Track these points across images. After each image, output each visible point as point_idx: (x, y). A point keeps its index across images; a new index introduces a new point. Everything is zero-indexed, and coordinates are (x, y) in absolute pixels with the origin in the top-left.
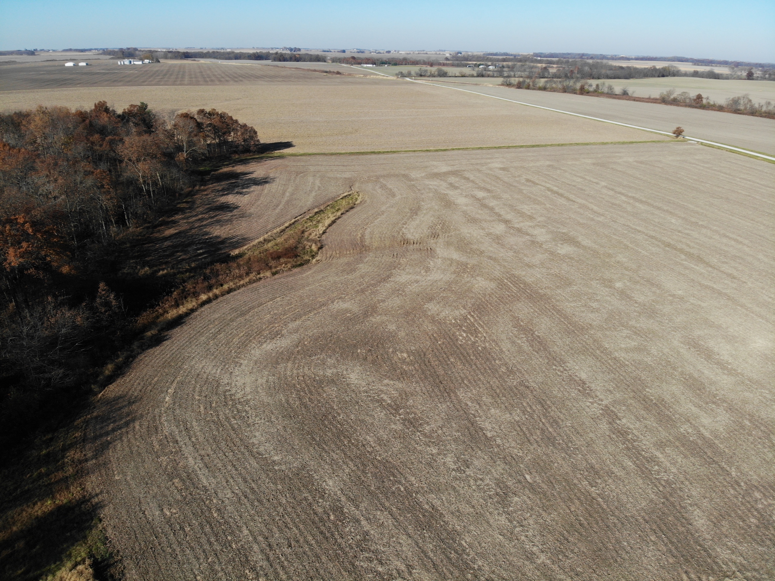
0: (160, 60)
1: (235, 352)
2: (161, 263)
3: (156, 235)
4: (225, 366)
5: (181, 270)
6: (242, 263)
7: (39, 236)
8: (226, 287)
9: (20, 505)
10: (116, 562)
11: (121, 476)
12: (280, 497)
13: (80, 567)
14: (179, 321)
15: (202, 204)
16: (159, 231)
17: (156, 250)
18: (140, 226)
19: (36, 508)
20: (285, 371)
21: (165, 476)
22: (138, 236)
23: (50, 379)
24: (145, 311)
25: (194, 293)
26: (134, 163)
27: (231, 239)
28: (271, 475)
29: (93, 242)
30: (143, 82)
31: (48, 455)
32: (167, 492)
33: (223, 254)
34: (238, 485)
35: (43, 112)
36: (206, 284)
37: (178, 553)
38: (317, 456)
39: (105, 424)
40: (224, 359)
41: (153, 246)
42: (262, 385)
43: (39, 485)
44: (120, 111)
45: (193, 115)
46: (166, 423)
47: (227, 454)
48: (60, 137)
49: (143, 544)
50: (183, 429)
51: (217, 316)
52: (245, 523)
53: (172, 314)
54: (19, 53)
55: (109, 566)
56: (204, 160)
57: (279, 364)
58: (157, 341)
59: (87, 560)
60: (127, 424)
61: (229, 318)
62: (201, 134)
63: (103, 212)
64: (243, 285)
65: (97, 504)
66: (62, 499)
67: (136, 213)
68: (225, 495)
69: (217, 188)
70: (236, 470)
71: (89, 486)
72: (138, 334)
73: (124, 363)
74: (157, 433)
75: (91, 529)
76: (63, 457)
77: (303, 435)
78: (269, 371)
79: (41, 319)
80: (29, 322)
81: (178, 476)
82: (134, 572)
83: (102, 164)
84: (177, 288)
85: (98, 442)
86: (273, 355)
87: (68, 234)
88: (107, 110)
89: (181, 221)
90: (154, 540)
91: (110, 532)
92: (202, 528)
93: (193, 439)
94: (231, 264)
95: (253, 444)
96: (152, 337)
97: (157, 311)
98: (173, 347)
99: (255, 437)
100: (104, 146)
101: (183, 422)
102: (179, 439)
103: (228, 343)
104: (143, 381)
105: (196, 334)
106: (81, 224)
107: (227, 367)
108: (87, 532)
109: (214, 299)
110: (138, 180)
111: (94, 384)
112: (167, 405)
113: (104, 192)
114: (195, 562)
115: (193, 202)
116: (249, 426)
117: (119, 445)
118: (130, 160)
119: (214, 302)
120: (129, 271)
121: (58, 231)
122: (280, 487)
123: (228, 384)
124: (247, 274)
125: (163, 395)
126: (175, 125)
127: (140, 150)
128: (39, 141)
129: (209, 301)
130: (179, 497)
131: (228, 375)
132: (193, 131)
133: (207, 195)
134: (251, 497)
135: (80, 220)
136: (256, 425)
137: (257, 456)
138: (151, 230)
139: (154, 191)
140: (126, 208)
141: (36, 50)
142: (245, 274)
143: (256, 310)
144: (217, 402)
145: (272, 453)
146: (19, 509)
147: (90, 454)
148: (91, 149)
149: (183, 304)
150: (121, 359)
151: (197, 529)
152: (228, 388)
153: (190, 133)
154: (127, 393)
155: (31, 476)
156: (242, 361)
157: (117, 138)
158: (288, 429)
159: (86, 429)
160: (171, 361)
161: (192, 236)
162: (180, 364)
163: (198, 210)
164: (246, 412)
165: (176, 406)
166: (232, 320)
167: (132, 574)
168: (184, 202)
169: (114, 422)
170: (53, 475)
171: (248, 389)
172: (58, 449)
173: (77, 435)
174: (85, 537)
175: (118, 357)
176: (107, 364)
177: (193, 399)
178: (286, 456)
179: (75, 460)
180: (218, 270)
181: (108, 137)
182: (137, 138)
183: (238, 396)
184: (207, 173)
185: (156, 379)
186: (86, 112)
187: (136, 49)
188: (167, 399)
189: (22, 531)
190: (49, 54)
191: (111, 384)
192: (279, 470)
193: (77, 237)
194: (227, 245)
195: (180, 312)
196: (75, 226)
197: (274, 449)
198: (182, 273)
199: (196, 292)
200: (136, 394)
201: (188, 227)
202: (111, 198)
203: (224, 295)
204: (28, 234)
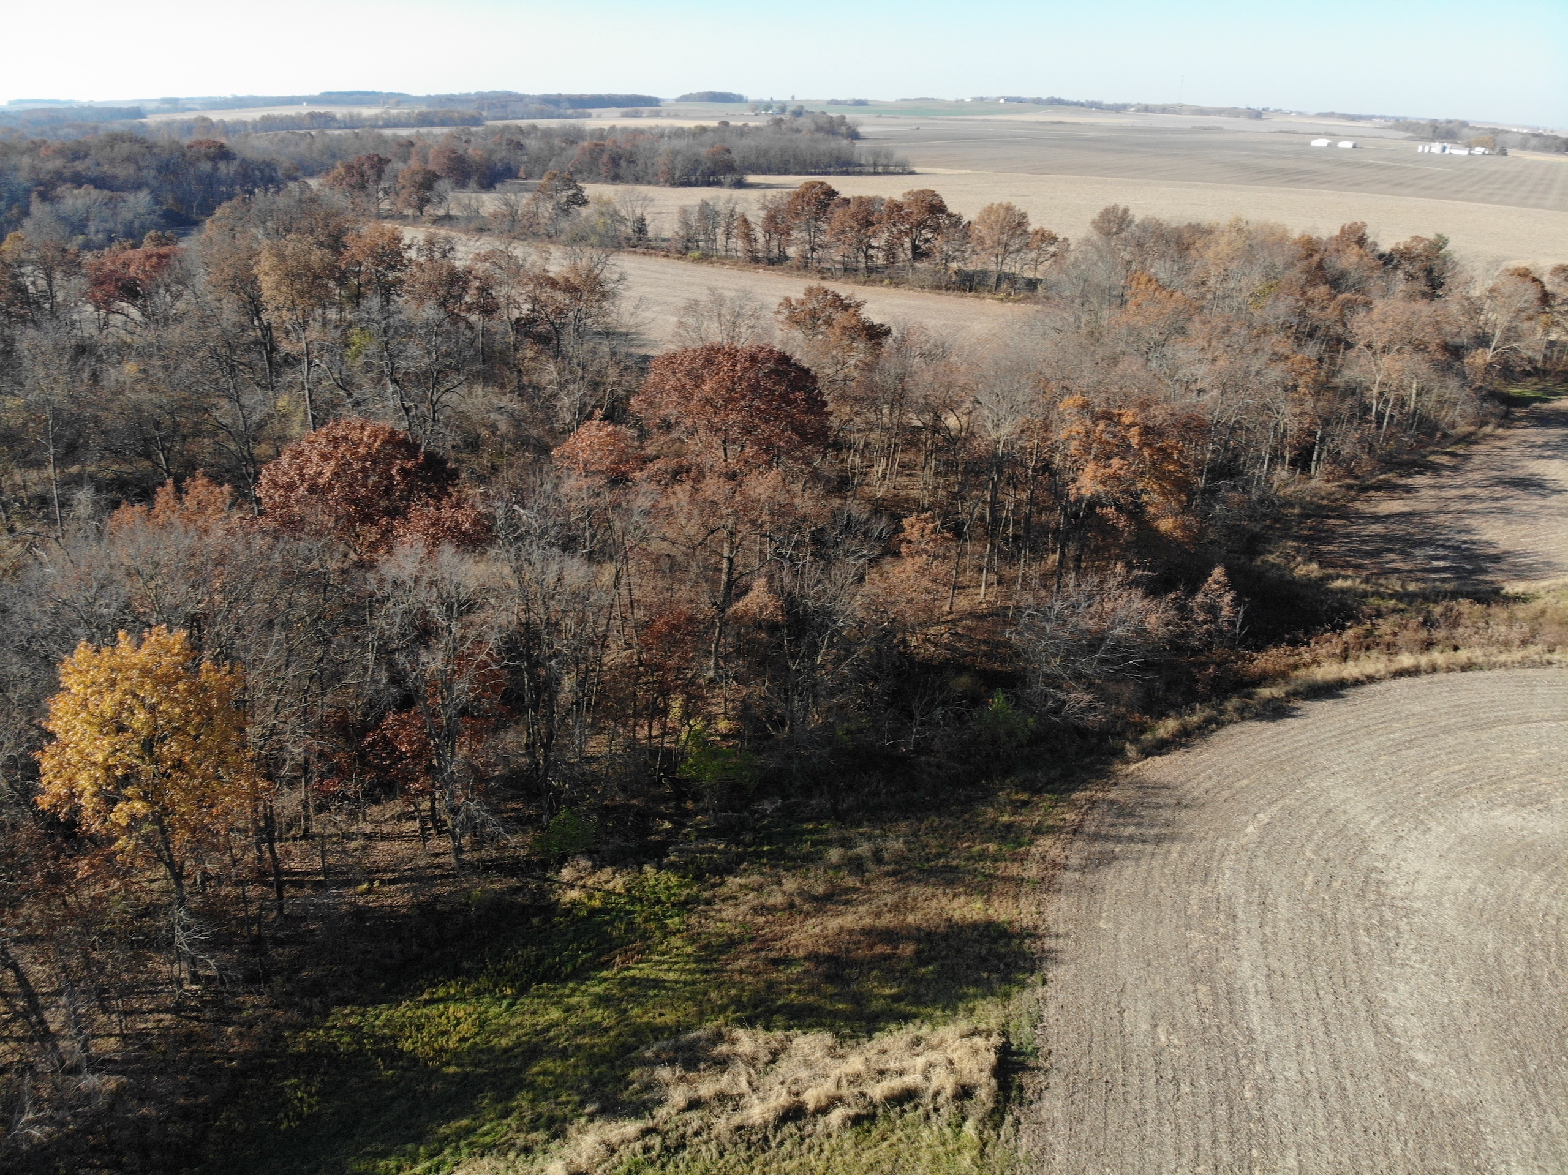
0: (1508, 150)
1: (1427, 799)
2: (1348, 565)
3: (1360, 506)
4: (1392, 817)
5: (1382, 590)
6: (1520, 615)
7: (1146, 454)
8: (1463, 655)
9: (934, 885)
10: (1039, 1069)
11: (1110, 925)
12: (1393, 1137)
13: (979, 1041)
14: (1332, 690)
15: (1484, 466)
16: (1369, 500)
17: (1348, 536)
18: (1334, 480)
19: (956, 903)
20: (1521, 888)
21: (1187, 969)
22: (1323, 498)
23: (1064, 703)
24: (1277, 646)
25: (1389, 646)
26: (1374, 354)
27: (1519, 555)
28: (1394, 1083)
29: (1234, 488)
30: (1457, 192)
31: (1009, 827)
32: (1177, 1000)
33: (1486, 582)
34: (1317, 1063)
35: (1240, 230)
36: (1423, 634)
37: (1149, 1120)
38: (1514, 1103)
39: (1121, 821)
40: (1396, 802)
41: (1344, 526)
42: (1455, 893)
43: (976, 870)
44: (1385, 247)
45: (1542, 275)
46: (1228, 874)
47: (1321, 993)
48: (1256, 279)
49: (1096, 1065)
50: (1256, 900)
51: (1417, 708)
52: (1299, 1145)
53: (1328, 671)
54: (1235, 112)
55: (1024, 1068)
56: (1528, 374)
57: (1513, 867)
58: (1277, 711)
59: (995, 1035)
60: (1159, 840)
61: (1443, 724)
62: (1543, 318)
63: (1275, 436)
64: (1504, 665)
65: (1051, 951)
66: (1002, 911)
67: (1338, 453)
68: (1284, 1069)
69: (1532, 439)
70: (1328, 1034)
71: (1051, 915)
72: (1245, 685)
73: (1199, 728)
74: (1205, 883)
75: (1023, 988)
76: (1031, 842)
77: (1502, 1042)
78: (1485, 872)
79: (1090, 597)
80: (1069, 596)
81: (1211, 982)
82: (1059, 1104)
83: (1311, 343)
84: (1359, 623)
85: (1097, 847)
86: (1509, 841)
87: (1198, 463)
88: (1361, 241)
89: (1424, 491)
90: (1117, 1071)
91: (1050, 1012)
92: (1213, 1104)
93: (1268, 930)
94: (1495, 610)
95: (1385, 1004)
96: (1269, 700)
97: (1299, 654)
98: (1303, 737)
99: (1395, 991)
100: (1329, 311)
101: (1261, 887)
102: (1241, 916)
103: (1418, 774)
104: (1219, 775)
105: (1357, 729)
106: (1227, 449)
107: (1396, 821)
108: (1015, 989)
109: (1427, 672)
110: (1368, 389)
111: (1131, 742)
112: (1245, 840)
113: (1293, 400)
114: (1171, 1156)
115: (1467, 458)
116: (1391, 961)
117: (1130, 870)
118: (1369, 347)
119: (1424, 679)
120: (1278, 561)
121: (1181, 453)
122: (1401, 1118)
123: (1384, 856)
124: (1524, 643)
125: (1244, 818)
126: (1492, 291)
127: (1398, 329)
128: (1212, 281)
129: (1413, 672)
130: (1195, 1021)
131: (1390, 839)
132: (1527, 308)
133: (1503, 449)
134: (1333, 1101)
135: (1227, 442)
136: (1408, 969)
137: (1383, 1031)
138: (1353, 493)
139: (1392, 417)
140: (1322, 439)
141: (1265, 110)
142: (1517, 642)
143: (1510, 728)
144: (1344, 882)
145: (1417, 1042)
146: (929, 890)
147: (1075, 861)
148: (1302, 313)
149: (1357, 659)
150: (1195, 718)
151: (1204, 1099)
152: (1380, 866)
153: (1520, 311)
154: (1182, 784)
155: (969, 847)
156: (1433, 824)
157: (1360, 298)
158: (1473, 1013)
159: (1086, 814)
160: (1288, 761)
161: (1436, 526)
162: (1302, 773)
163: (1470, 476)
164: (1399, 932)
165: (1261, 852)
166: (1447, 730)
167: (1055, 1107)
168: (1446, 453)
169: (1139, 825)
170: (1003, 864)
171: (1421, 888)
172: (1028, 824)
173: (1067, 816)
174: (1007, 996)
175: (1193, 712)
176: (1168, 716)
177: (1300, 852)
178: (1443, 1064)
179: (1048, 858)
180: (1460, 614)
181: (1344, 295)
182: (1400, 305)
183: (1395, 891)
184: (1524, 402)
185: (1244, 783)
186: (1319, 241)
187: (1464, 124)
188: (1250, 829)
189: (918, 929)
190: (1288, 119)
191: (1160, 755)
192: (1417, 1085)
193: (1209, 471)
194: (1504, 567)
195: (1345, 674)
196: (1213, 451)
197: (1425, 1036)
198: (1382, 596)
199: (1395, 645)
200: (1196, 794)
201: (1434, 507)
202: (1302, 414)
203: (1453, 670)
204: (1129, 446)
